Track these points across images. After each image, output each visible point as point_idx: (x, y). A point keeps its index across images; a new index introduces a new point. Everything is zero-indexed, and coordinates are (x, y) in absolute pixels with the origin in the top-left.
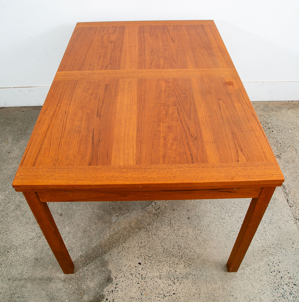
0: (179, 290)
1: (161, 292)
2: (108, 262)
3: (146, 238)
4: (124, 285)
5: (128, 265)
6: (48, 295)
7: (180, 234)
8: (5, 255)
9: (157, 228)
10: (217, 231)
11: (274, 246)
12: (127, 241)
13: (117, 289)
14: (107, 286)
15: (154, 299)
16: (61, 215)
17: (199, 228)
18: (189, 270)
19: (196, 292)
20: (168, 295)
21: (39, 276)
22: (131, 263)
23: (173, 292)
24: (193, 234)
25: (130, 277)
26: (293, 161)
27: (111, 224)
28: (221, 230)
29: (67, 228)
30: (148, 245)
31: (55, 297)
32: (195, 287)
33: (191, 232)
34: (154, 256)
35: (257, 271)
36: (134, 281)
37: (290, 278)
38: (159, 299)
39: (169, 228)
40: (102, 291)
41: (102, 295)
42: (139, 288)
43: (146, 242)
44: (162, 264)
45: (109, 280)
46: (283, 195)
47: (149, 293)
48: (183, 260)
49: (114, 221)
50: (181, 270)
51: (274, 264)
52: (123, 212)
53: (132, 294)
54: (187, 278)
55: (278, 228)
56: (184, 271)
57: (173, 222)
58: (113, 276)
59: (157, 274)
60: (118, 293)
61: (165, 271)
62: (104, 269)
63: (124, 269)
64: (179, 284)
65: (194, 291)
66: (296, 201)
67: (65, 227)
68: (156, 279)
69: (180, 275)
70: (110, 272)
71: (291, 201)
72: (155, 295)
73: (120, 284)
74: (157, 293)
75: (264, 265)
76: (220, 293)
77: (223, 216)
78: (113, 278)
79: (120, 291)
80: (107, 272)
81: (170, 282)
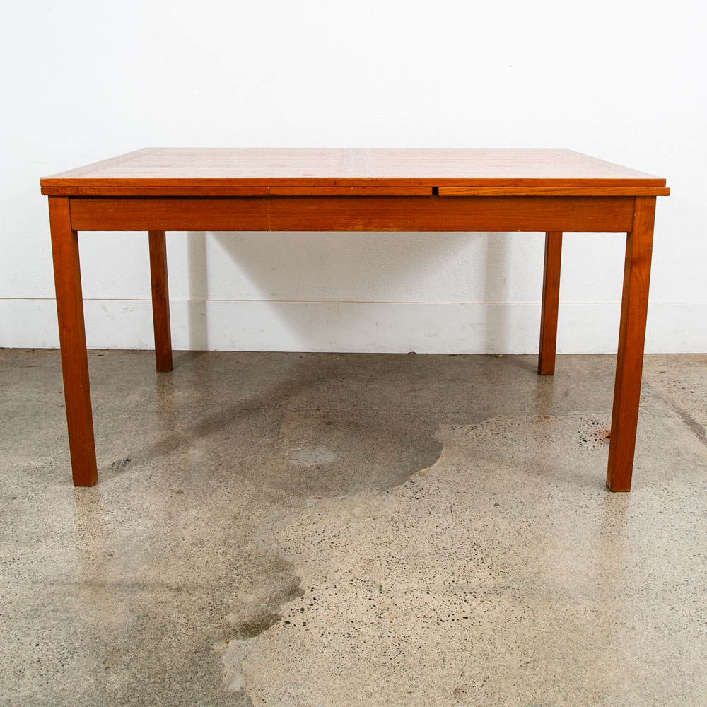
0: (480, 610)
1: (432, 614)
2: (293, 564)
3: (390, 531)
4: (333, 600)
6: (132, 610)
7: (478, 526)
8: (31, 545)
9: (418, 518)
10: (569, 524)
12: (341, 535)
13: (315, 607)
14: (288, 601)
15: (413, 625)
16: (180, 492)
17: (525, 520)
18: (502, 580)
19: (525, 615)
20: (450, 619)
21: (114, 581)
22: (353, 568)
23: (465, 615)
24: (509, 528)
25: (348, 588)
27: (304, 509)
29: (194, 512)
30: (397, 542)
31: (149, 614)
32: (522, 609)
33: (503, 525)
34: (412, 558)
35: (683, 588)
36: (361, 595)
38: (425, 624)
39: (448, 517)
40: (276, 608)
41: (276, 615)
42: (372, 607)
43: (391, 537)
44: (434, 571)
47: (398, 615)
48: (486, 565)
49: (309, 504)
50: (483, 580)
52: (332, 493)
53: (354, 615)
54: (500, 594)
56: (490, 583)
57: (457, 509)
58: (305, 585)
59: (422, 585)
60: (318, 614)
61: (441, 582)
62: (281, 574)
63: (335, 576)
64: (479, 603)
65: (518, 613)
67: (186, 509)
68: (417, 593)
69: (481, 589)
70: (299, 579)
72: (413, 619)
73: (323, 599)
74: (420, 615)
75: (700, 578)
76: (589, 619)
77: (582, 504)
78: (305, 588)
79: (321, 610)
80: (288, 580)
81: (454, 599)
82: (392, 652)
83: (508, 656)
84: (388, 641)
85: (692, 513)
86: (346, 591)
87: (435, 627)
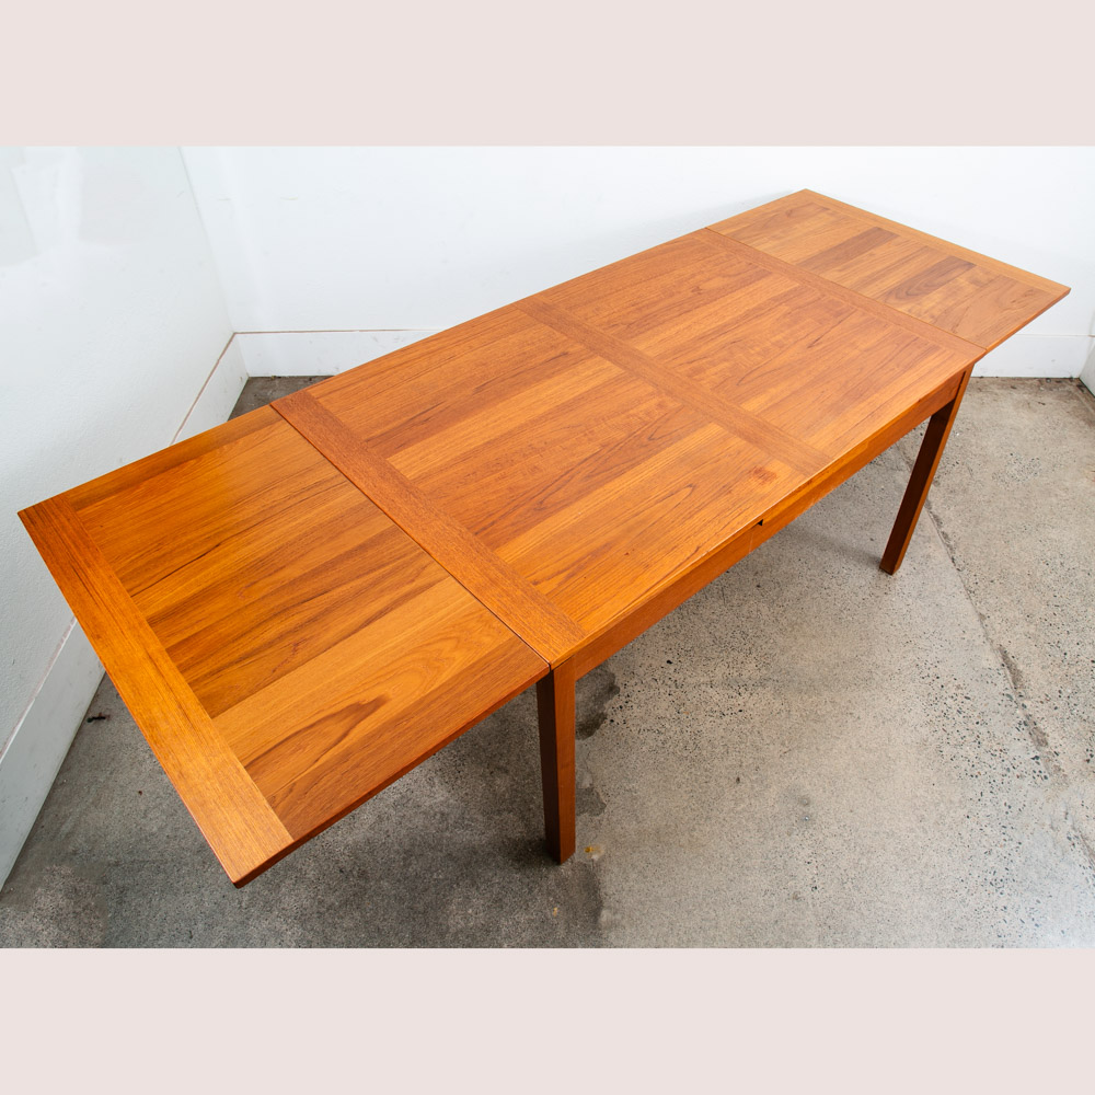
0: (750, 704)
1: (716, 708)
3: (676, 620)
4: (643, 697)
5: (647, 664)
7: (745, 612)
9: (697, 604)
10: (815, 609)
11: (927, 636)
13: (630, 704)
14: (609, 699)
17: (780, 604)
18: (765, 672)
19: (783, 707)
20: (729, 712)
22: (653, 662)
23: (740, 708)
24: (769, 613)
25: (652, 683)
26: (965, 491)
28: (823, 609)
30: (683, 632)
32: (781, 701)
33: (765, 610)
34: (696, 649)
35: (896, 676)
36: (662, 691)
37: (958, 687)
38: (712, 719)
39: (721, 602)
40: (601, 706)
41: (602, 714)
42: (672, 702)
43: (678, 626)
44: (714, 663)
45: (612, 689)
46: (944, 550)
47: (692, 710)
48: (753, 656)
50: (751, 672)
51: (928, 665)
53: (660, 711)
54: (764, 686)
55: (934, 605)
56: (757, 675)
57: (727, 592)
58: (619, 681)
59: (707, 679)
60: (633, 711)
61: (720, 675)
63: (641, 671)
64: (749, 695)
65: (777, 705)
66: (969, 561)
68: (703, 687)
69: (750, 681)
70: (613, 676)
71: (958, 561)
72: (703, 714)
73: (634, 696)
74: (707, 709)
76: (828, 710)
77: (826, 585)
78: (619, 685)
79: (635, 707)
80: (606, 677)
81: (731, 692)
82: (691, 746)
83: (771, 747)
84: (687, 735)
85: (910, 595)
86: (650, 687)
87: (718, 721)
